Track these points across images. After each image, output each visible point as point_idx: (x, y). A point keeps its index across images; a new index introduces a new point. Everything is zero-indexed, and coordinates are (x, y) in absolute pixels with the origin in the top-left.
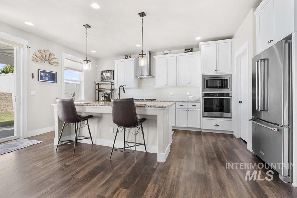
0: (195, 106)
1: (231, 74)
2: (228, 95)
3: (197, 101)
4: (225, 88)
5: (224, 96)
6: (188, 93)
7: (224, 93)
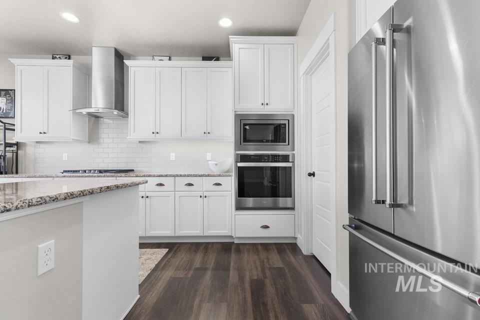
0: (219, 184)
1: (292, 113)
2: (285, 158)
3: (226, 174)
4: (281, 144)
5: (279, 162)
6: (209, 156)
7: (279, 156)
